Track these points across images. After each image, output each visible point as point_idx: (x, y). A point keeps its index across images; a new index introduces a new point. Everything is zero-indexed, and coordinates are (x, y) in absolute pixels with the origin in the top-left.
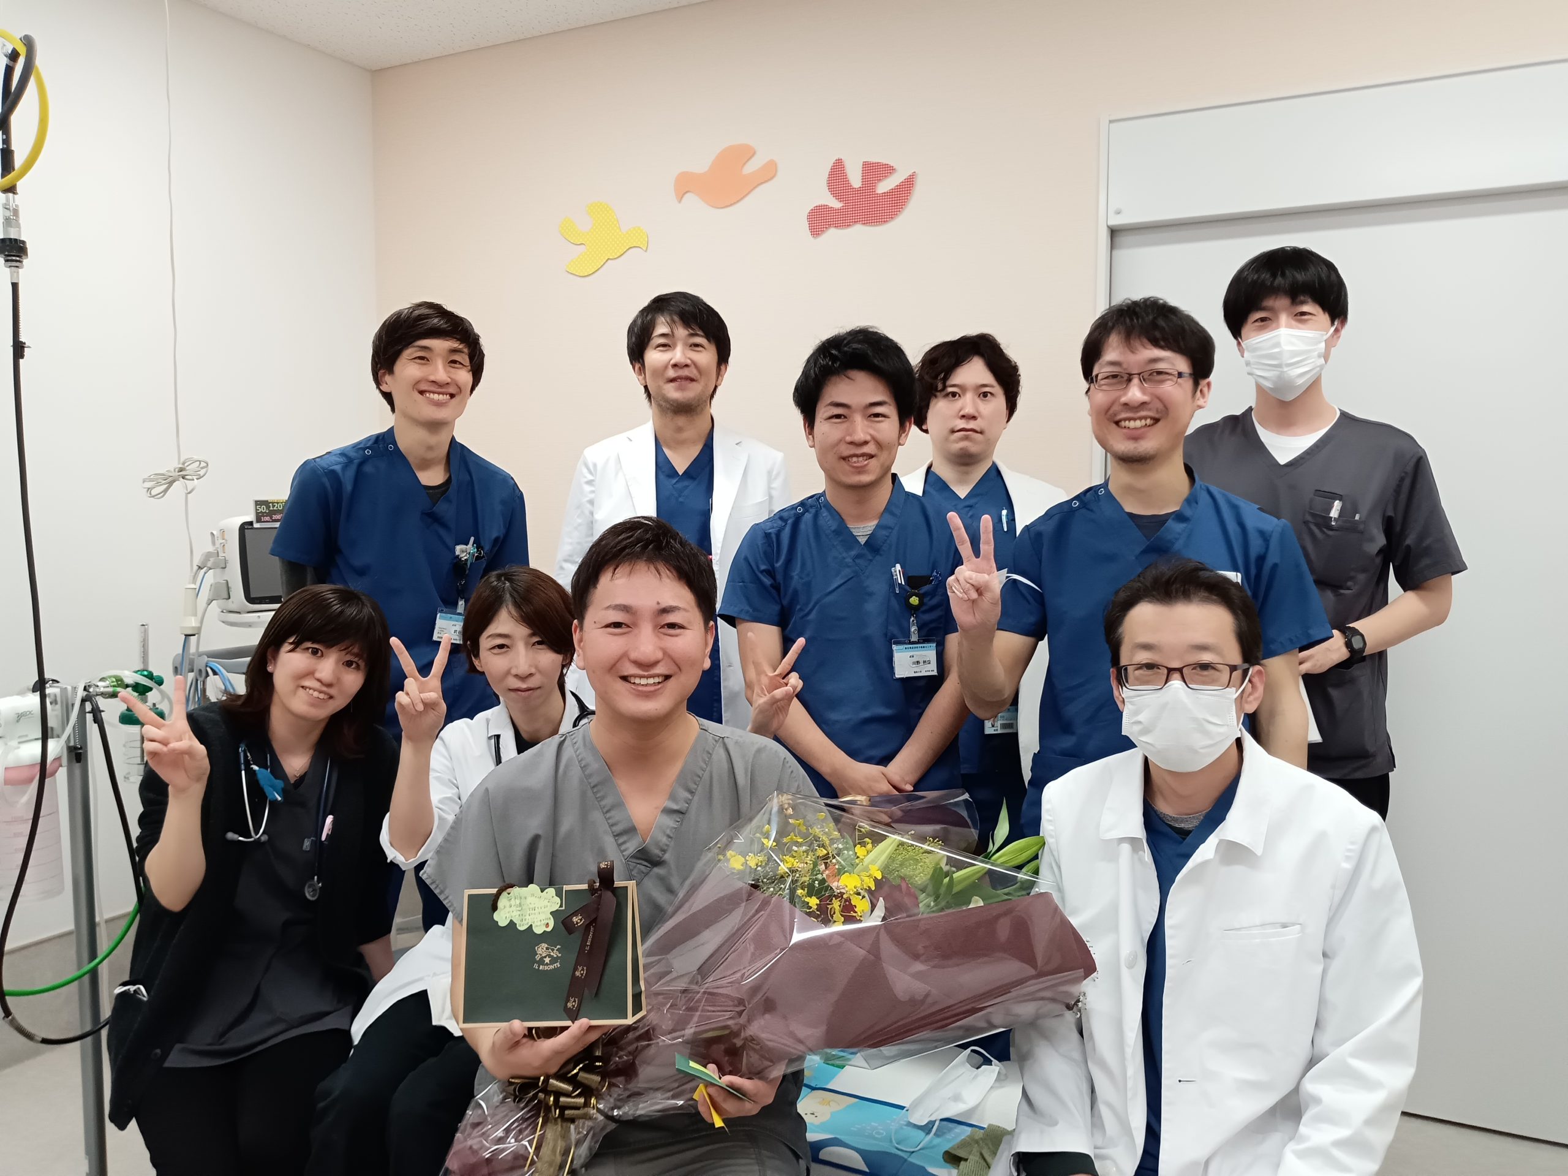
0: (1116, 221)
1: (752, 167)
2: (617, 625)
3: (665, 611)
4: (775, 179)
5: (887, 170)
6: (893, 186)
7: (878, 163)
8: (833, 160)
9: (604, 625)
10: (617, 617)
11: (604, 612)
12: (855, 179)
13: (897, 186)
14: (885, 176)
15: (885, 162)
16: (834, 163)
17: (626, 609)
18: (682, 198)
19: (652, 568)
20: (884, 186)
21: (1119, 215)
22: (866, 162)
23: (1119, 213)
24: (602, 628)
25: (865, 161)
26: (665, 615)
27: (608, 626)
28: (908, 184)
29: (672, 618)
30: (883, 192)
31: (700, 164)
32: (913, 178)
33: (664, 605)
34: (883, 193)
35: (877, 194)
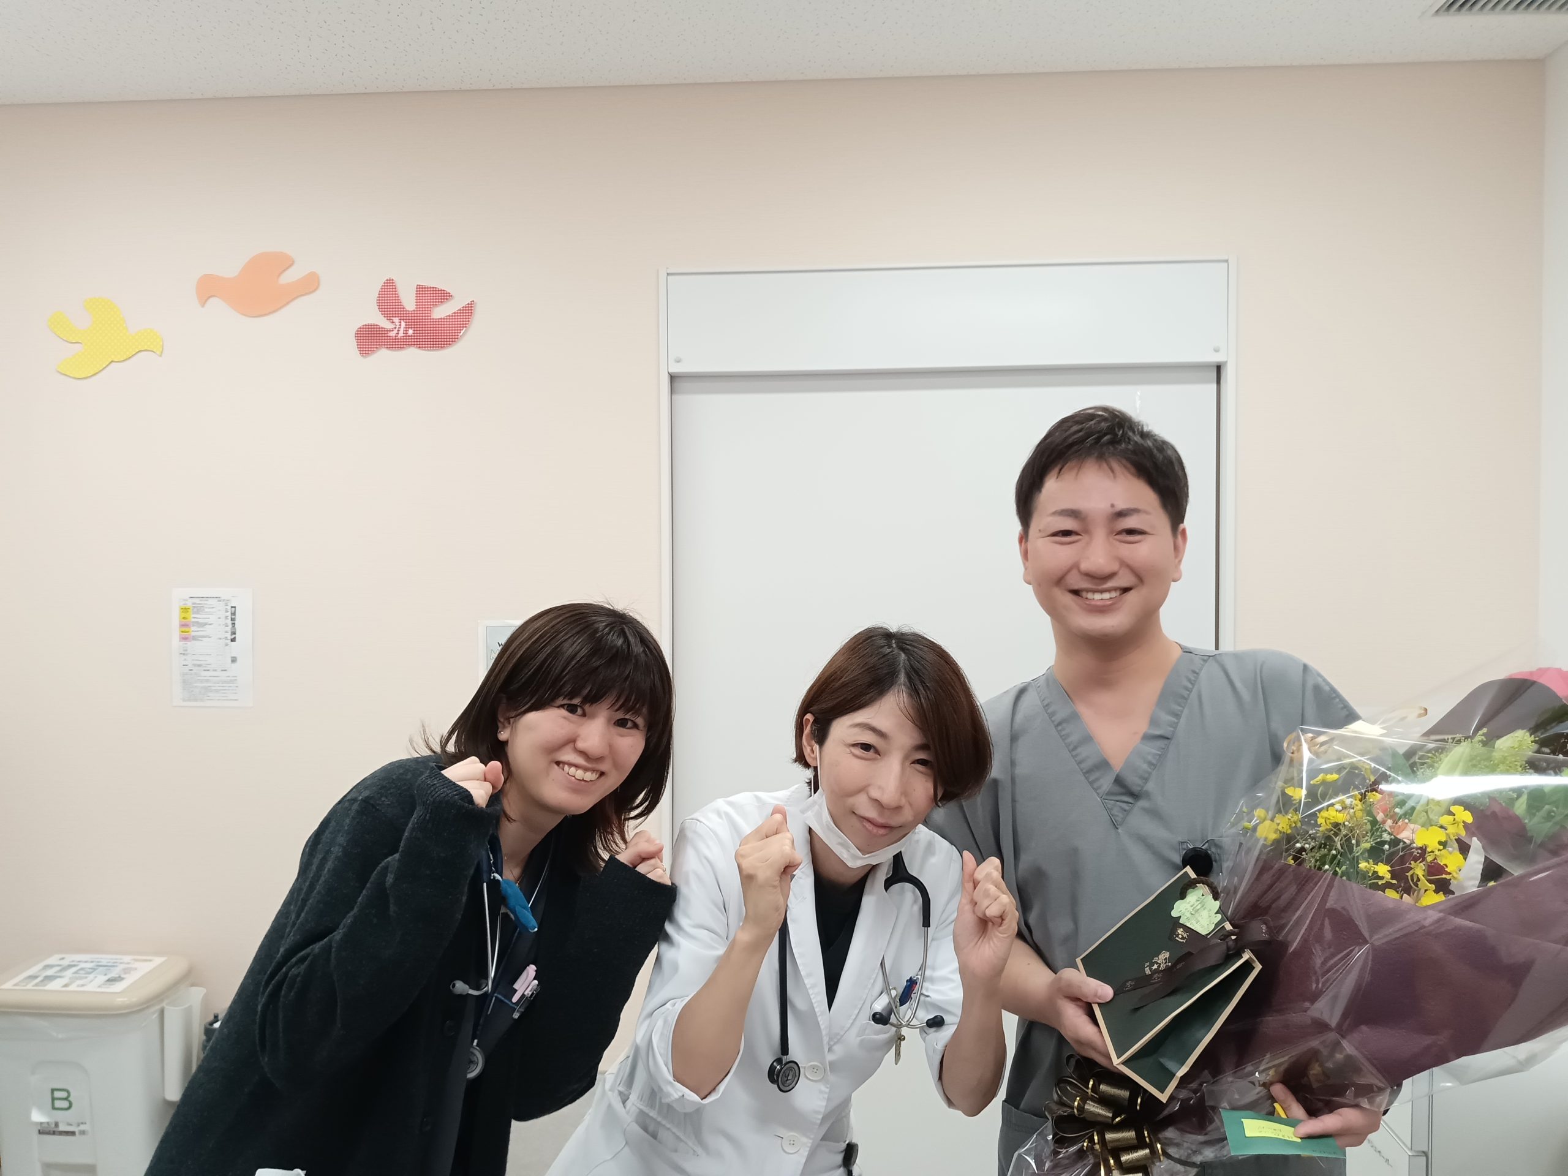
0: (676, 369)
1: (290, 277)
2: (1066, 533)
3: (1121, 514)
4: (317, 292)
5: (443, 296)
6: (450, 313)
7: (433, 288)
8: (384, 280)
9: (1049, 533)
10: (1068, 524)
11: (1050, 519)
12: (409, 302)
13: (455, 313)
14: (441, 302)
15: (441, 287)
16: (384, 283)
17: (1074, 514)
18: (206, 301)
19: (1105, 465)
20: (441, 312)
21: (679, 364)
22: (420, 285)
23: (678, 362)
24: (1048, 536)
25: (418, 284)
26: (1121, 519)
27: (1055, 534)
28: (467, 313)
29: (1130, 522)
30: (440, 317)
31: (230, 268)
32: (471, 307)
33: (1121, 505)
34: (439, 319)
35: (433, 319)
